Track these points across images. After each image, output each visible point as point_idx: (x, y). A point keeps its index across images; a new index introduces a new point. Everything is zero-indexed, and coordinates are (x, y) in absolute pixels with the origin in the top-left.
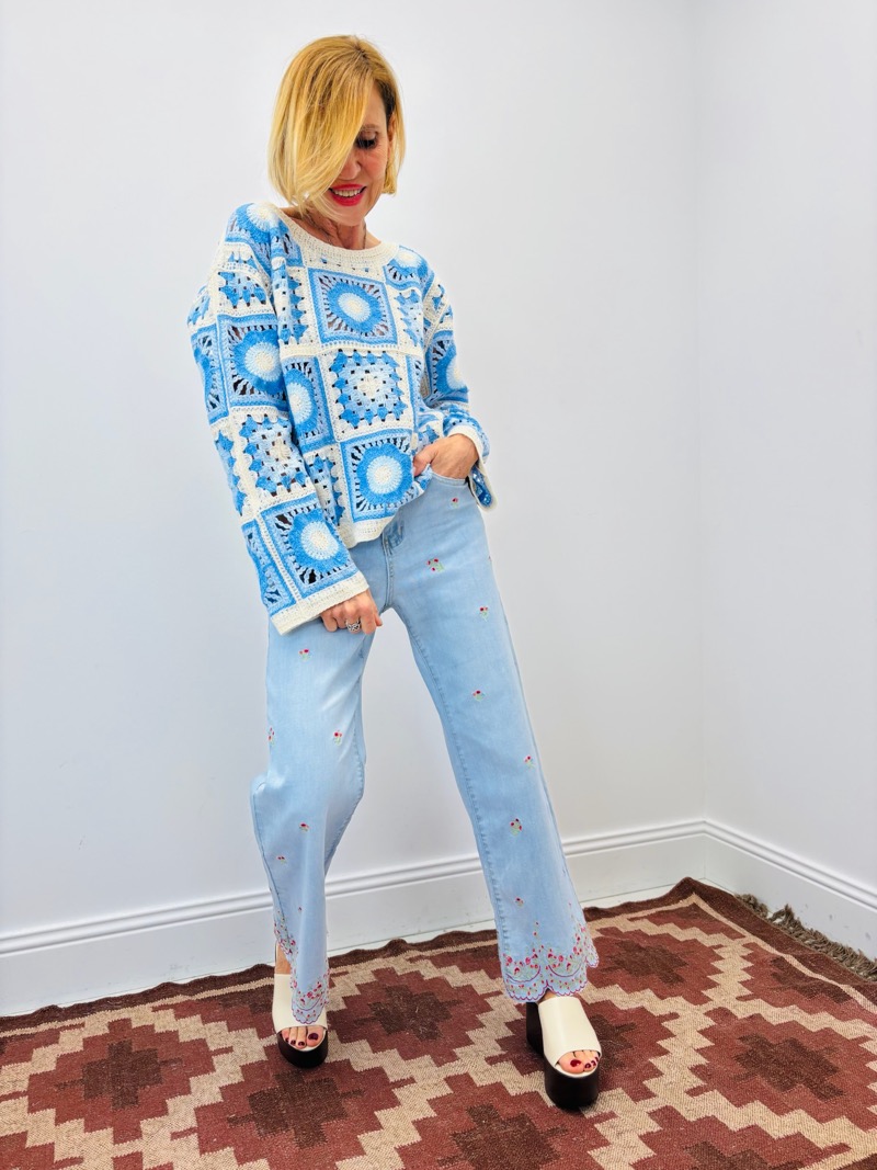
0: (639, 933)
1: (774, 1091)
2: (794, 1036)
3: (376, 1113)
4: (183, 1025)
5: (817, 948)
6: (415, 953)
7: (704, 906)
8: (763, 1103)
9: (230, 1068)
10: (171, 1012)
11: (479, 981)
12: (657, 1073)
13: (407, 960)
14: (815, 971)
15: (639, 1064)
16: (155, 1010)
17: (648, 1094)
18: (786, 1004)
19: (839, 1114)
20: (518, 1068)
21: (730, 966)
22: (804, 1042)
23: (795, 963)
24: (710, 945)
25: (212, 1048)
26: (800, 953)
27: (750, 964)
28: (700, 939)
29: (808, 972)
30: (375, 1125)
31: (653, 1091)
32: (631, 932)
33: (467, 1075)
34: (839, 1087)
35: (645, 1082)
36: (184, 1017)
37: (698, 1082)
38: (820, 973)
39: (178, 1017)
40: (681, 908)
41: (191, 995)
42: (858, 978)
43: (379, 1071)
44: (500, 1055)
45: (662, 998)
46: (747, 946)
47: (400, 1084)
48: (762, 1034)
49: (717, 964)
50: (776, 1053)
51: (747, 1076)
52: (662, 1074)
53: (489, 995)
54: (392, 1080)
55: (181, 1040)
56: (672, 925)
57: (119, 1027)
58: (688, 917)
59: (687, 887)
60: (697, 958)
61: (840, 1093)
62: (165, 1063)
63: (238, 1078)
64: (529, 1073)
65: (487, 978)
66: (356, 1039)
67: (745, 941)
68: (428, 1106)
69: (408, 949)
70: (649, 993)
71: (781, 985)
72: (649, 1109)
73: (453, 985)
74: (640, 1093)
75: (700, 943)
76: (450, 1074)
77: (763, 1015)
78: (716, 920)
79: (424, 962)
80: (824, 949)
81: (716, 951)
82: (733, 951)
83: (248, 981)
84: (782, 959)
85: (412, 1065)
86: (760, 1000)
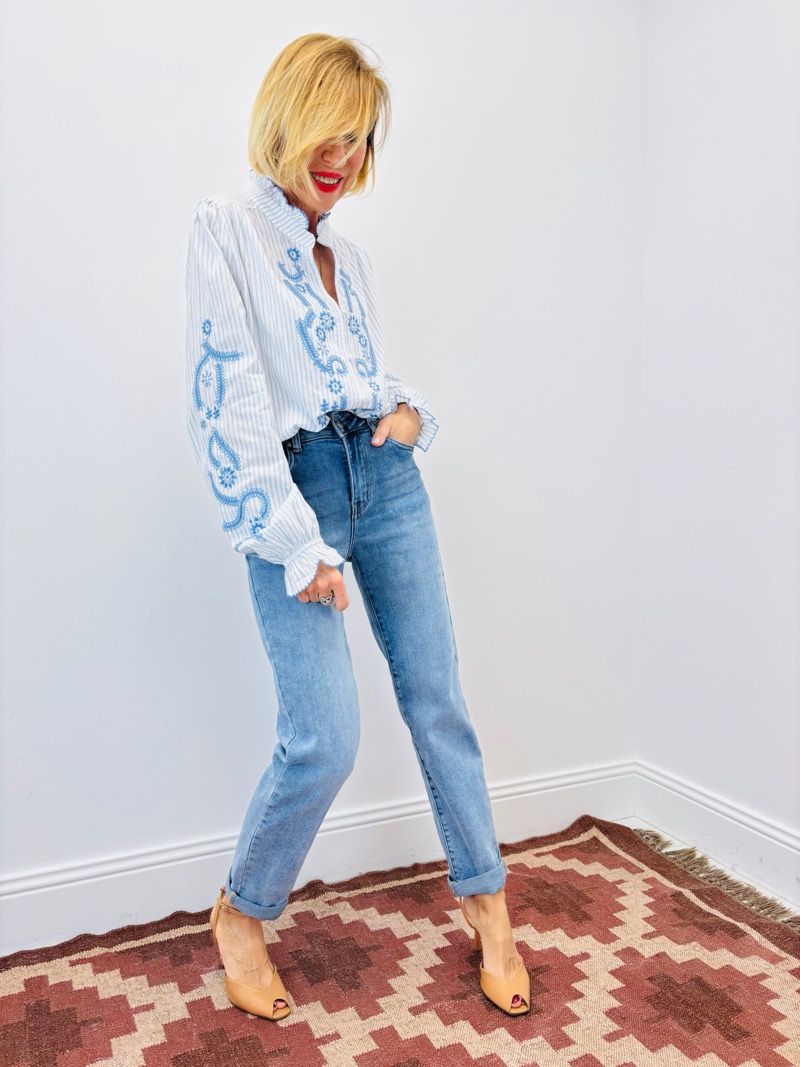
0: (544, 869)
1: (685, 1033)
2: (698, 975)
4: (102, 981)
5: (711, 881)
6: (333, 895)
7: (604, 839)
8: (676, 1046)
9: (152, 1027)
10: (89, 965)
11: (397, 923)
12: (575, 1019)
13: (326, 902)
14: (711, 906)
15: (557, 1010)
16: (73, 964)
17: (568, 1042)
18: (689, 941)
19: (748, 1057)
20: (441, 1017)
21: (633, 902)
22: (708, 979)
23: (693, 898)
24: (613, 880)
25: (133, 1006)
26: (696, 887)
27: (652, 900)
28: (602, 874)
29: (705, 906)
31: (571, 1037)
32: (538, 868)
33: (391, 1028)
34: (745, 1028)
35: (564, 1028)
36: (103, 972)
37: (616, 1027)
38: (716, 908)
39: (96, 971)
40: (583, 843)
41: (108, 947)
42: (752, 913)
43: (304, 1027)
44: (423, 1005)
45: (573, 937)
46: (646, 881)
47: (324, 1040)
48: (669, 972)
49: (621, 900)
50: (684, 993)
51: (659, 1018)
52: (579, 1019)
53: (408, 939)
54: (317, 1036)
55: (101, 997)
56: (575, 860)
57: (35, 984)
58: (590, 851)
59: (585, 823)
60: (601, 894)
61: (746, 1034)
62: (84, 1023)
63: (160, 1038)
64: (452, 1023)
65: (404, 919)
67: (644, 876)
68: (354, 1063)
69: (327, 891)
70: (559, 932)
71: (682, 921)
72: (571, 1058)
73: (372, 929)
74: (561, 1042)
75: (603, 878)
76: (376, 1028)
77: (668, 953)
78: (616, 854)
79: (343, 904)
80: (718, 883)
81: (619, 887)
82: (635, 886)
83: (167, 930)
84: (680, 893)
85: (337, 1019)
86: (664, 937)
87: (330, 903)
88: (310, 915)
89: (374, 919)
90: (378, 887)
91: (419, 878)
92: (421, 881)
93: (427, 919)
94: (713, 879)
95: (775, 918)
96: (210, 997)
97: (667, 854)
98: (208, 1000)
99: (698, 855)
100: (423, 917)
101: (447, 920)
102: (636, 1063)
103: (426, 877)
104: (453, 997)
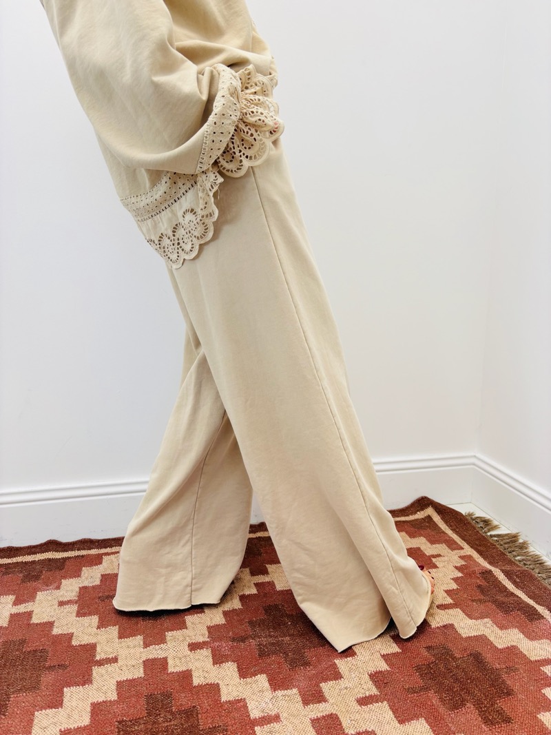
1: (442, 709)
2: (479, 650)
3: (65, 689)
5: (525, 564)
7: (437, 518)
8: (427, 722)
12: (337, 676)
15: (324, 665)
17: (319, 698)
18: (482, 617)
20: (214, 656)
21: (441, 575)
22: (488, 656)
23: (501, 577)
24: (431, 553)
26: (508, 568)
27: (460, 575)
28: (423, 548)
29: (510, 586)
30: (56, 702)
31: (326, 694)
33: (165, 660)
34: (508, 712)
35: (322, 685)
37: (374, 691)
40: (417, 520)
43: (91, 648)
44: (204, 642)
46: (462, 557)
47: (102, 662)
48: (450, 645)
50: (457, 667)
51: (422, 689)
52: (341, 677)
54: (98, 658)
58: (421, 527)
59: (423, 503)
61: (508, 720)
64: (222, 662)
66: (90, 614)
67: (462, 553)
68: (114, 687)
71: (482, 597)
72: (314, 715)
74: (313, 696)
75: (422, 551)
76: (151, 657)
77: (456, 625)
78: (443, 532)
80: (531, 566)
81: (434, 560)
82: (449, 561)
83: (35, 553)
84: (490, 571)
85: (123, 644)
86: (459, 610)
92: (259, 537)
94: (528, 563)
96: (33, 611)
97: (491, 536)
98: (30, 614)
99: (521, 541)
101: (265, 572)
102: (378, 732)
104: (233, 640)
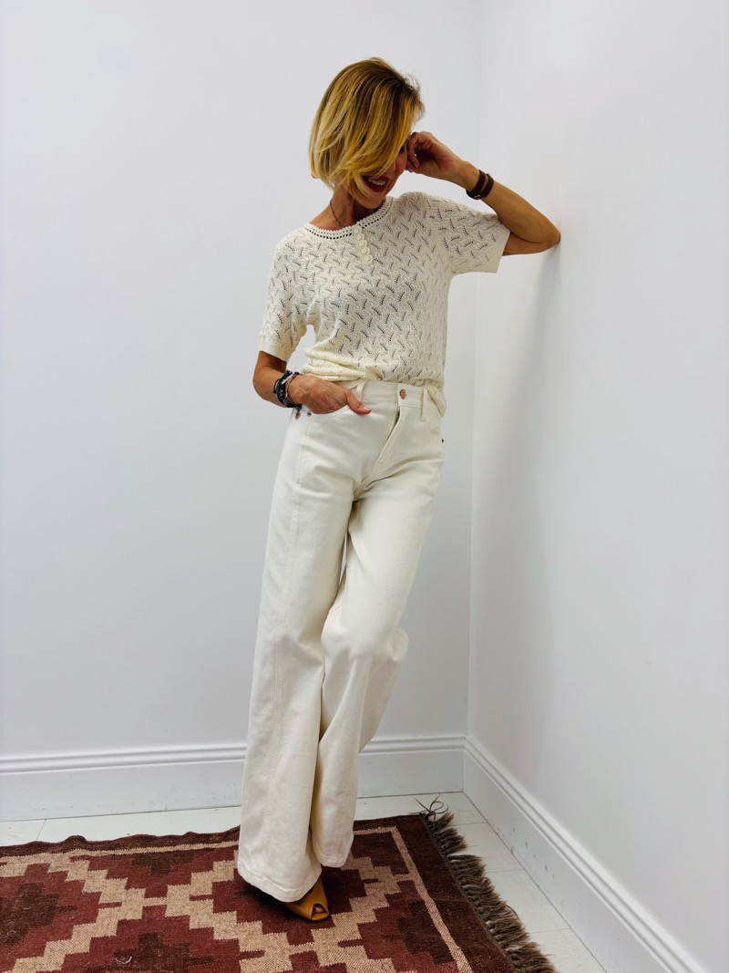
5: (469, 894)
6: (83, 852)
11: (113, 889)
13: (69, 858)
14: (446, 919)
18: (383, 956)
21: (364, 905)
23: (433, 909)
24: (368, 877)
26: (446, 898)
27: (386, 905)
28: (362, 870)
29: (437, 921)
40: (375, 834)
42: (484, 936)
45: (265, 931)
46: (402, 884)
49: (354, 901)
53: (109, 905)
59: (389, 821)
65: (123, 887)
67: (404, 878)
70: (258, 925)
71: (397, 933)
73: (85, 890)
75: (358, 875)
77: (348, 964)
78: (398, 852)
79: (83, 862)
80: (475, 897)
81: (366, 886)
82: (384, 888)
84: (423, 902)
86: (362, 948)
87: (73, 859)
88: (45, 867)
89: (97, 882)
90: (132, 851)
91: (179, 848)
92: (177, 851)
93: (143, 891)
94: (474, 892)
95: (505, 946)
97: (451, 858)
99: (481, 864)
100: (142, 888)
101: (163, 894)
103: (186, 847)
